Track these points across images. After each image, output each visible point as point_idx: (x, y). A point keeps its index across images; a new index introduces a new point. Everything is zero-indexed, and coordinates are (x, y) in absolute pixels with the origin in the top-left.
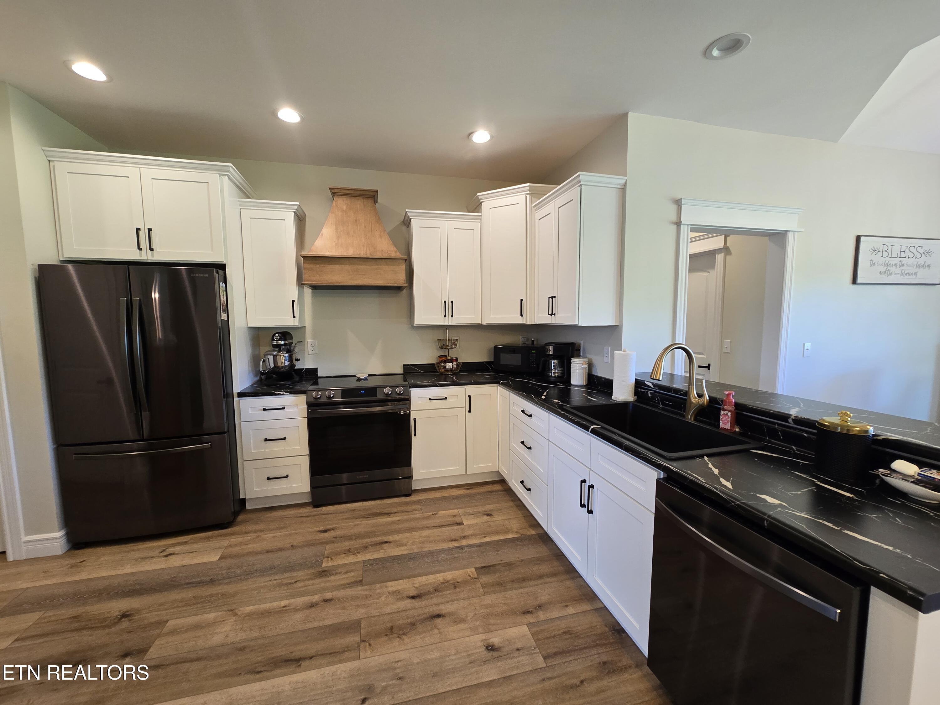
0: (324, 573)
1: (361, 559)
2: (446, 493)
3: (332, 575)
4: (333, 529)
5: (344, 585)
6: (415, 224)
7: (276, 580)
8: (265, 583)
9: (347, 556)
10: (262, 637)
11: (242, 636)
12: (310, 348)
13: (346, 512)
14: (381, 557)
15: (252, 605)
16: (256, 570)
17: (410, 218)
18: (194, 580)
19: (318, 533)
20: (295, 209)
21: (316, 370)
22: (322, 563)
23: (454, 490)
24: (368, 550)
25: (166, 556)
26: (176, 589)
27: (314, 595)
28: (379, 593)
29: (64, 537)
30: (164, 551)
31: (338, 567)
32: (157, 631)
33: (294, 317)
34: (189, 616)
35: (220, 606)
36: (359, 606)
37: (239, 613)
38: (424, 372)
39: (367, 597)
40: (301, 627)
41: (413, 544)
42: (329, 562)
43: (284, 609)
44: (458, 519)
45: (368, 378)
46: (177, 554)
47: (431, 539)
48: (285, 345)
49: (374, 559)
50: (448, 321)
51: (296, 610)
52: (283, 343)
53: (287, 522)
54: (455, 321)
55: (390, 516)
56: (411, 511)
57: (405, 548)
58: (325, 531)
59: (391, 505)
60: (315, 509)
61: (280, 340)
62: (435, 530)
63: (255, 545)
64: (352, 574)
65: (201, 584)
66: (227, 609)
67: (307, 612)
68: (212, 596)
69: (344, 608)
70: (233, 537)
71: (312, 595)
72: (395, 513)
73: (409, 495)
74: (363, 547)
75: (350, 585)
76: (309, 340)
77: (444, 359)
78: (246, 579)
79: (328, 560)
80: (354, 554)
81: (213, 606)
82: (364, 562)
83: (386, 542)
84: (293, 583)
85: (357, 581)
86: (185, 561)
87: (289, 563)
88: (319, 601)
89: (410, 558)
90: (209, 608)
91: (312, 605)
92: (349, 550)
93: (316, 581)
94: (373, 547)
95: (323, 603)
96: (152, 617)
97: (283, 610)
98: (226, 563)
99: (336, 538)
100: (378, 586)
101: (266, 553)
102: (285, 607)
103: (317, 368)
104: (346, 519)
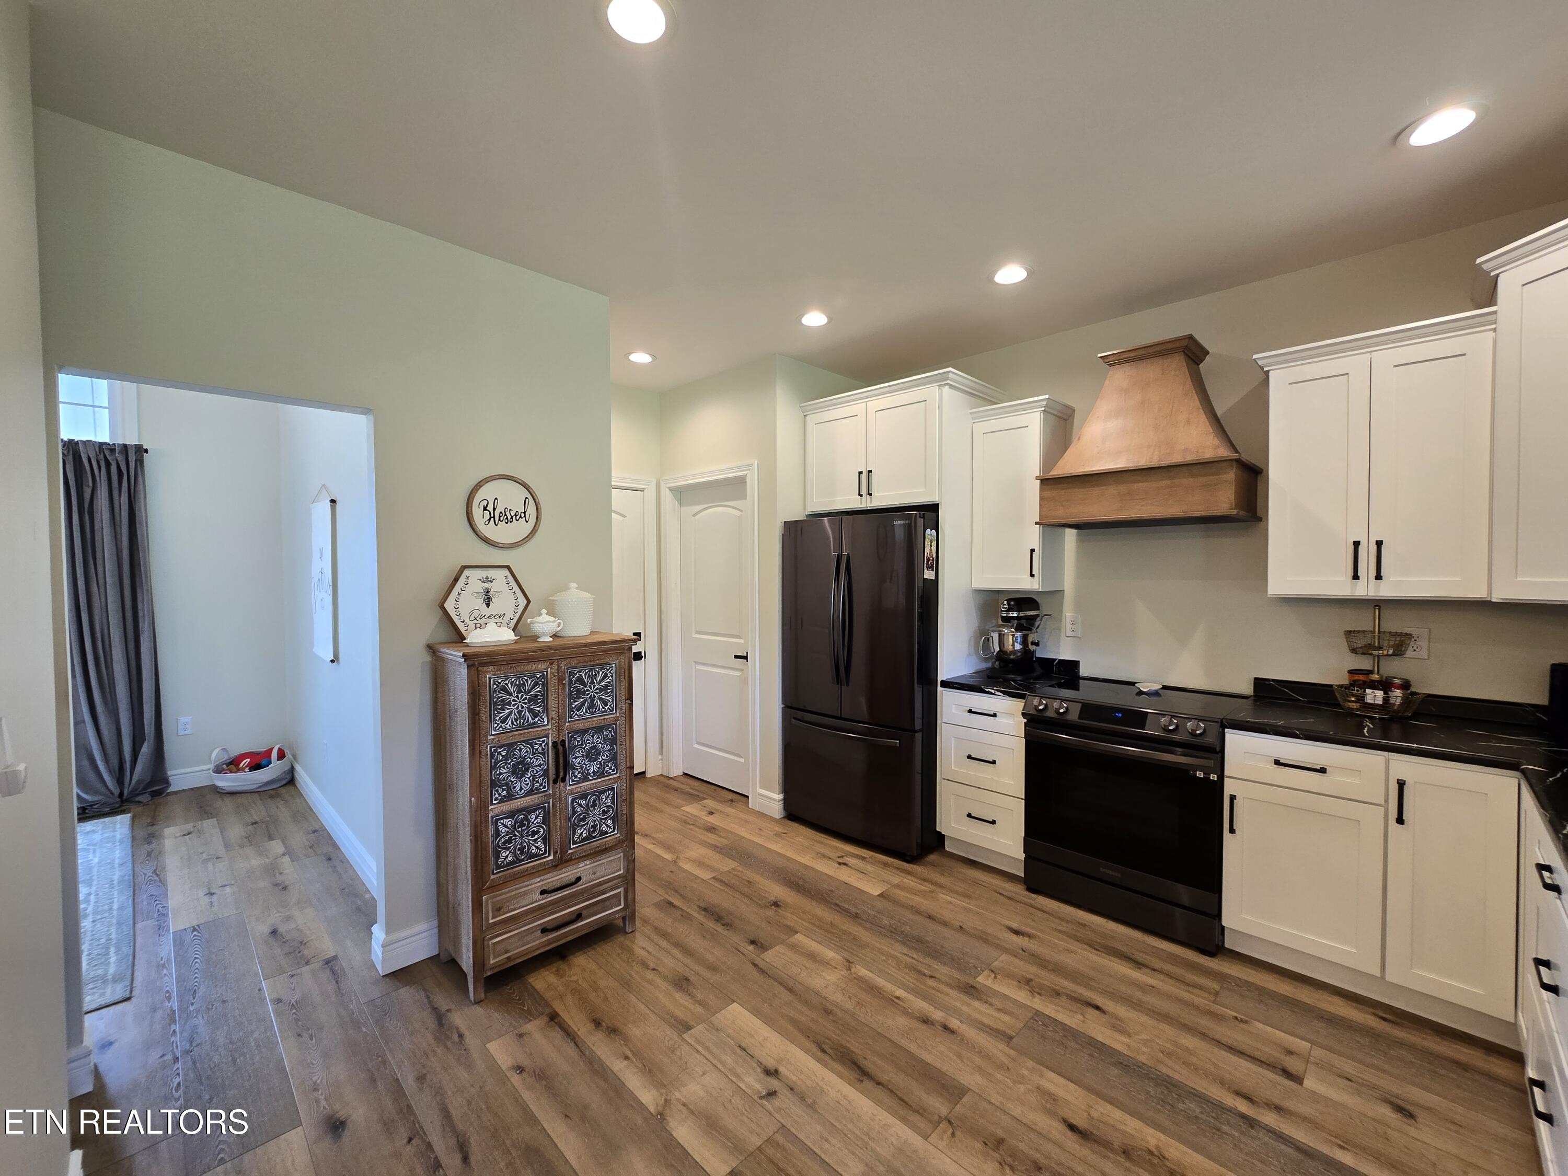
0: (971, 990)
1: (1036, 1006)
2: (1305, 995)
3: (978, 999)
4: (1029, 936)
5: (984, 1024)
6: (1276, 379)
7: (913, 958)
8: (899, 955)
9: (1020, 988)
10: (852, 1015)
11: (838, 997)
12: (1069, 626)
13: (1067, 922)
14: (1069, 1024)
15: (869, 970)
16: (902, 932)
17: (1266, 369)
18: (843, 904)
19: (1007, 930)
20: (1043, 407)
21: (1075, 664)
22: (980, 974)
23: (1337, 1000)
24: (1057, 1000)
25: (840, 864)
26: (824, 904)
27: (938, 1009)
28: (1023, 1076)
29: (782, 802)
30: (842, 857)
31: (996, 994)
32: (784, 937)
33: (1032, 575)
34: (814, 940)
35: (845, 950)
36: (980, 1069)
37: (852, 970)
38: (1309, 702)
39: (1002, 1067)
40: (894, 1037)
41: (1145, 1043)
42: (990, 979)
43: (895, 1000)
44: (1293, 1065)
45: (1161, 692)
46: (850, 867)
47: (1194, 1060)
48: (1018, 618)
49: (1056, 1020)
50: (1366, 589)
51: (905, 1012)
52: (1015, 615)
53: (978, 892)
54: (1385, 590)
55: (1140, 969)
56: (1188, 985)
57: (1125, 1039)
58: (1017, 932)
59: (1156, 952)
60: (1028, 893)
61: (1008, 610)
62: (1216, 1050)
63: (923, 900)
64: (1006, 1018)
65: (845, 912)
66: (846, 956)
67: (915, 1024)
68: (845, 932)
69: (960, 1056)
70: (909, 877)
71: (935, 1008)
72: (1154, 970)
73: (1211, 954)
74: (1053, 990)
75: (992, 1032)
76: (1068, 613)
77: (1361, 677)
78: (885, 936)
79: (990, 976)
80: (1032, 992)
81: (838, 944)
82: (1038, 1013)
83: (1097, 1008)
84: (926, 976)
85: (1005, 1032)
86: (850, 879)
87: (942, 947)
88: (938, 1022)
89: (1121, 1063)
90: (835, 944)
91: (926, 1021)
92: (1028, 981)
93: (954, 993)
94: (1069, 1002)
95: (939, 1027)
96: (790, 919)
97: (893, 1001)
98: (880, 904)
99: (1024, 951)
100: (1030, 1063)
101: (926, 917)
102: (898, 998)
103: (1079, 661)
104: (1060, 932)
